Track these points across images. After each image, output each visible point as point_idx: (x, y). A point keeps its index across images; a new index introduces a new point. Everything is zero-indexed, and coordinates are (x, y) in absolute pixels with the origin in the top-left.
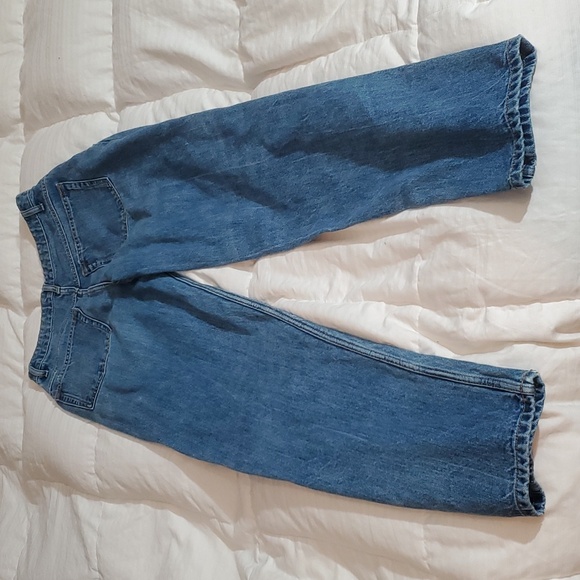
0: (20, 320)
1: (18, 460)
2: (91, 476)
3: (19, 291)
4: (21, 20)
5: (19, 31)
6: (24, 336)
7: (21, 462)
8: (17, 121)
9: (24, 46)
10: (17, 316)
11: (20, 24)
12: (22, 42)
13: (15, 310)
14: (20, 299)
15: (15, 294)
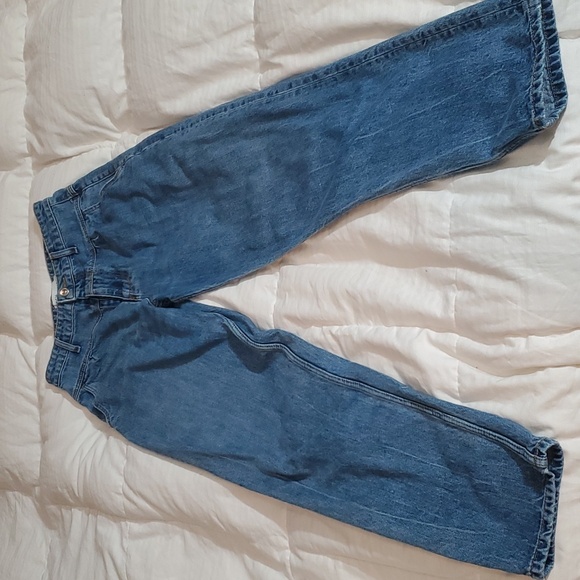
0: (31, 349)
1: (34, 486)
2: (118, 496)
3: (29, 321)
4: (21, 57)
5: (21, 67)
6: (37, 366)
7: (37, 488)
8: (24, 155)
9: (27, 82)
10: (27, 346)
11: (20, 60)
12: (24, 79)
13: (25, 340)
14: (30, 329)
15: (26, 323)
